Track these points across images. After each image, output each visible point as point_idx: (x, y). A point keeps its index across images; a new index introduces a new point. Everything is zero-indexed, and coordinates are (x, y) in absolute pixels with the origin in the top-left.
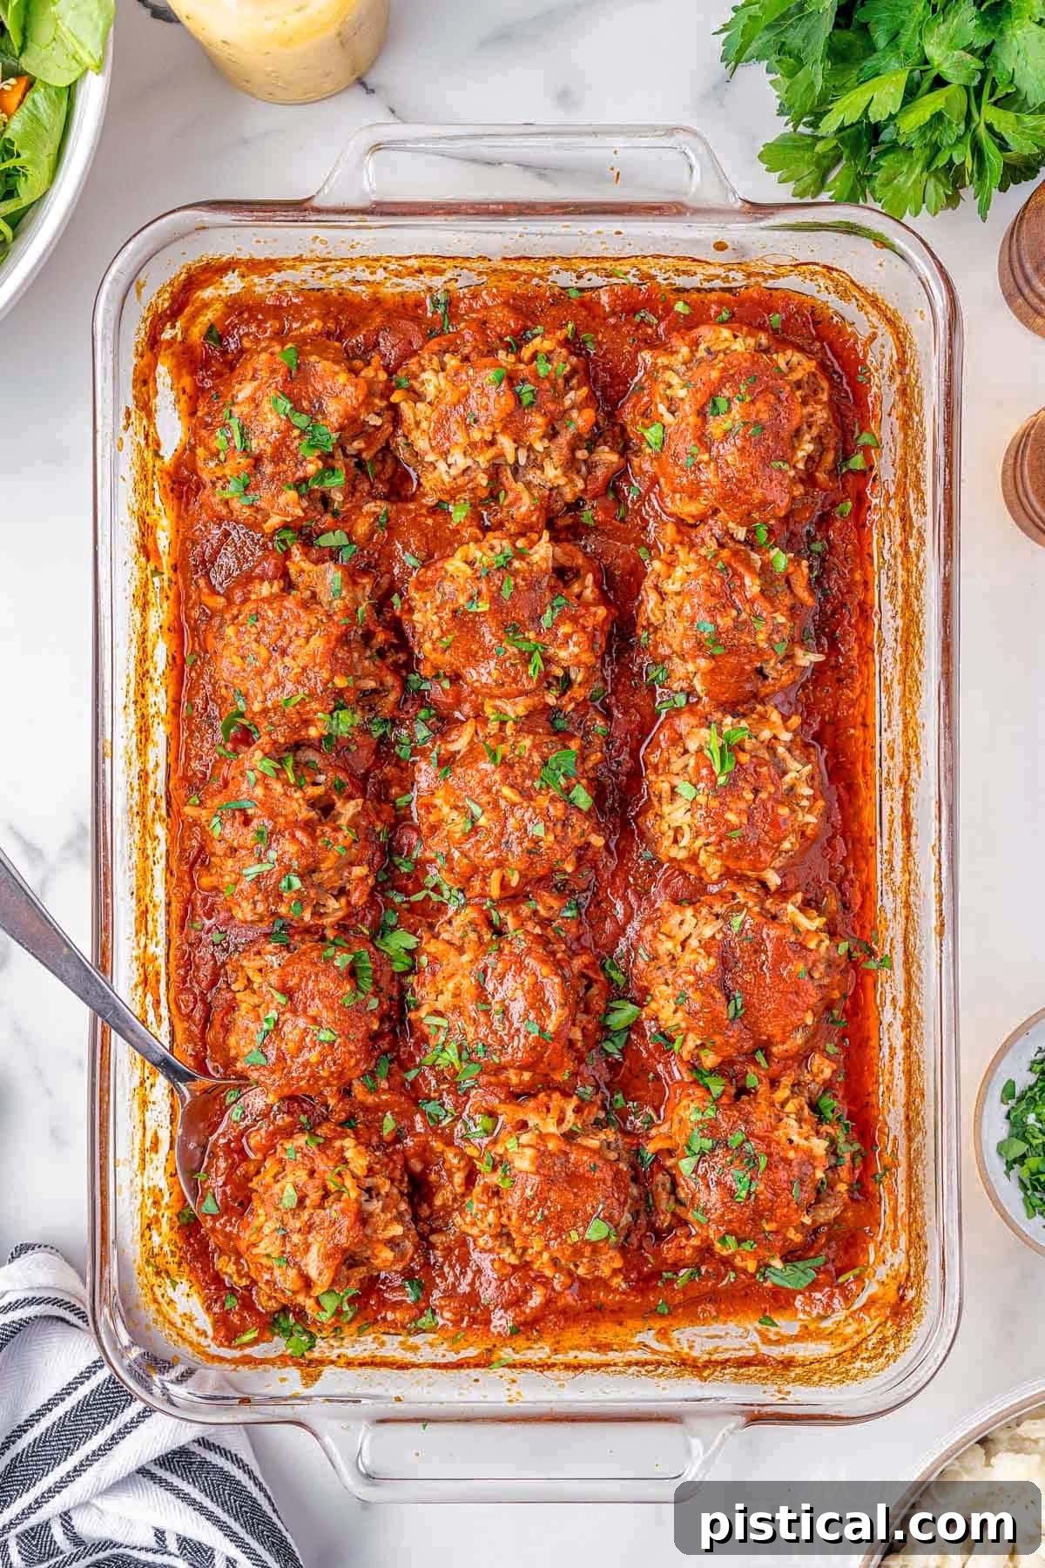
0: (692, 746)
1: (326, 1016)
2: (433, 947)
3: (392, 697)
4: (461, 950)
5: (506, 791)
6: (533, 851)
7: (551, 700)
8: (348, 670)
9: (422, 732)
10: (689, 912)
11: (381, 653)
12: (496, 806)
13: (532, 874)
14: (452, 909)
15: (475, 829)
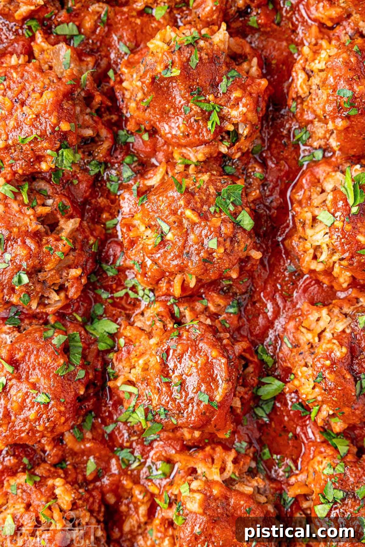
0: (329, 187)
1: (43, 383)
2: (128, 332)
3: (106, 145)
4: (150, 335)
5: (188, 213)
6: (208, 260)
7: (224, 149)
8: (71, 118)
9: (127, 173)
10: (324, 311)
11: (99, 112)
12: (181, 224)
13: (206, 279)
14: (144, 303)
15: (163, 242)
